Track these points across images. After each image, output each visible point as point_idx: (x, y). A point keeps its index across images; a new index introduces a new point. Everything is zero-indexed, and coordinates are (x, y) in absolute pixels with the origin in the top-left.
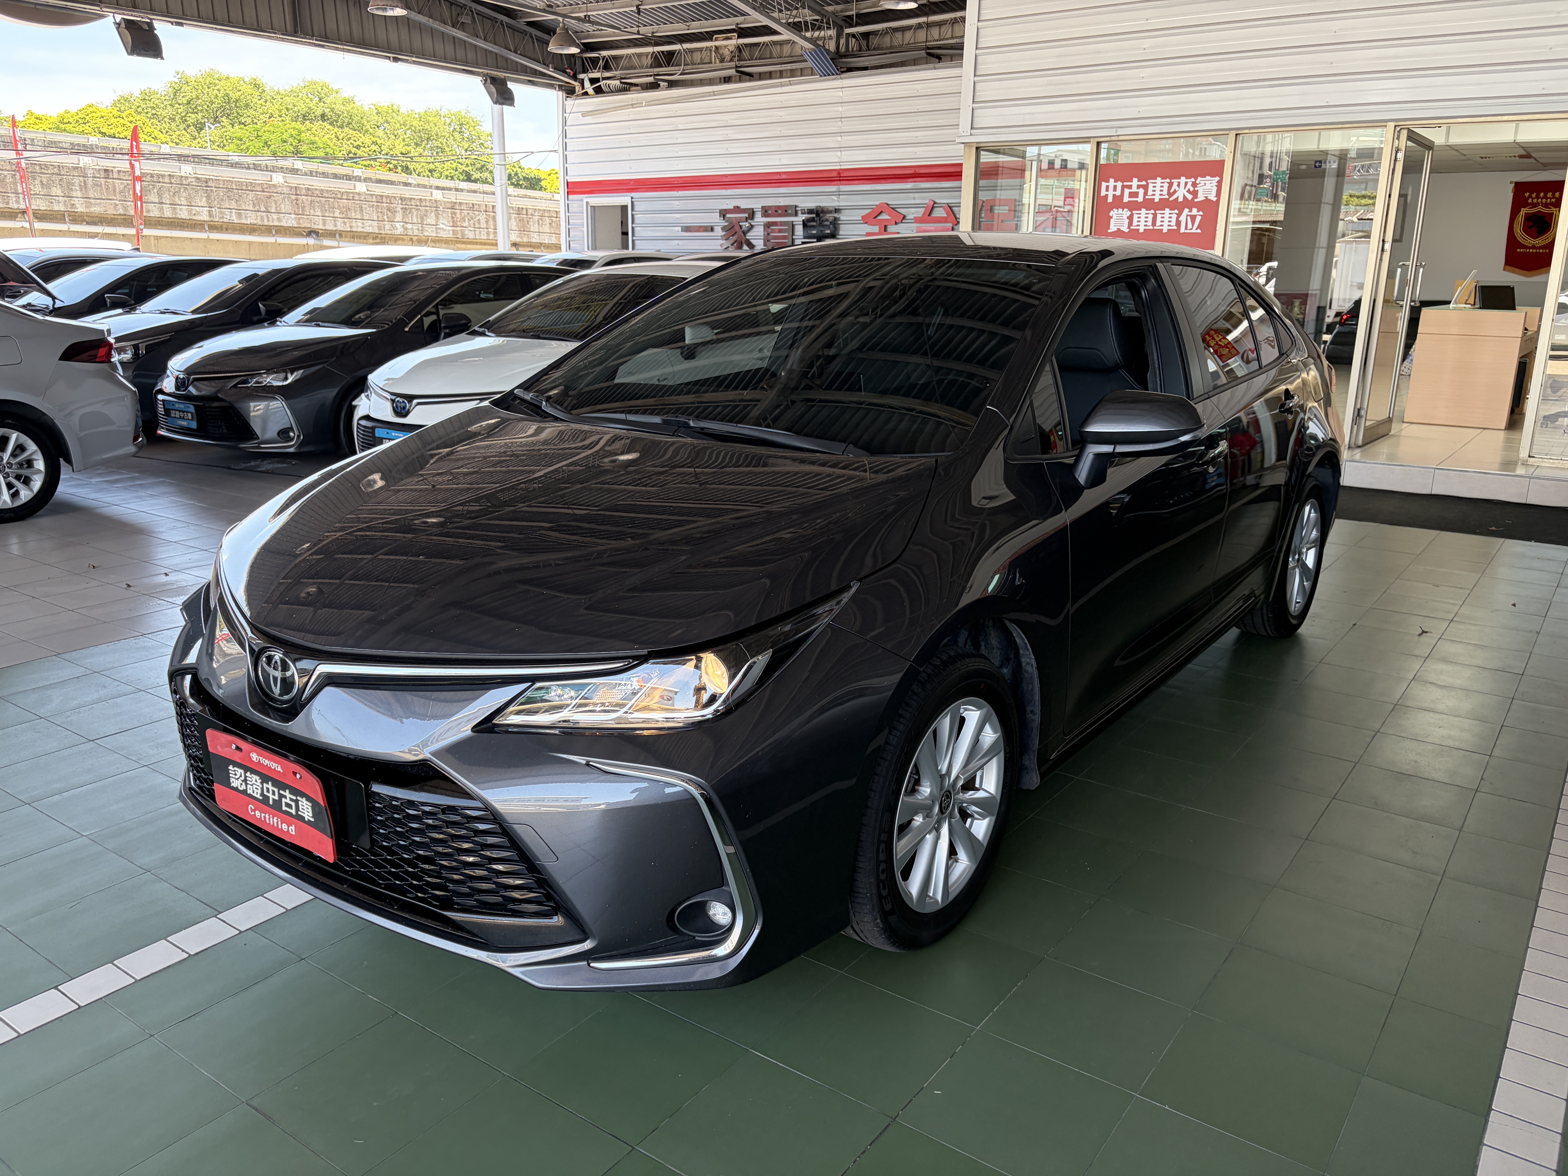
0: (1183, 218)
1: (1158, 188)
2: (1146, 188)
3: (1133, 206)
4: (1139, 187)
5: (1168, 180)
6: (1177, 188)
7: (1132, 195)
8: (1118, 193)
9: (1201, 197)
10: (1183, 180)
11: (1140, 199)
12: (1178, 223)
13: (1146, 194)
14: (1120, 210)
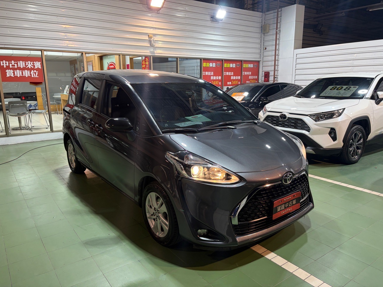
0: (32, 73)
1: (21, 64)
2: (17, 64)
3: (14, 69)
4: (14, 63)
5: (24, 62)
6: (28, 64)
7: (12, 66)
8: (7, 65)
9: (36, 67)
10: (29, 62)
11: (16, 67)
12: (31, 74)
13: (17, 65)
14: (10, 70)
